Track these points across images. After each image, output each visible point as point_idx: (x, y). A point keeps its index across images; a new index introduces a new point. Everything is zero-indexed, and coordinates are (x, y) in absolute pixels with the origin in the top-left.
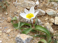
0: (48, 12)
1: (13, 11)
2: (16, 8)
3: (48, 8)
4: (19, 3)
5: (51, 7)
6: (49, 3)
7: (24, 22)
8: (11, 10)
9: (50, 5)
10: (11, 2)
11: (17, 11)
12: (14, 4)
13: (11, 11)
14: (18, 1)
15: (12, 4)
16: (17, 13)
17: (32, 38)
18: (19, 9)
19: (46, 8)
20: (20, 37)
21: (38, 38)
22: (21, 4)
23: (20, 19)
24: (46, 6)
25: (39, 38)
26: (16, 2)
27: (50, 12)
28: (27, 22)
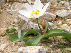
0: (60, 13)
1: (7, 21)
2: (12, 16)
3: (57, 10)
4: (15, 10)
5: (62, 8)
6: (57, 4)
7: (27, 30)
8: (4, 19)
9: (59, 5)
10: (3, 10)
11: (13, 20)
12: (8, 12)
13: (5, 22)
14: (13, 8)
15: (5, 12)
16: (15, 23)
17: (47, 51)
18: (16, 17)
19: (55, 10)
20: (24, 51)
21: (57, 50)
22: (18, 10)
23: (19, 27)
24: (54, 7)
25: (59, 50)
26: (10, 9)
27: (63, 13)
28: (33, 28)
